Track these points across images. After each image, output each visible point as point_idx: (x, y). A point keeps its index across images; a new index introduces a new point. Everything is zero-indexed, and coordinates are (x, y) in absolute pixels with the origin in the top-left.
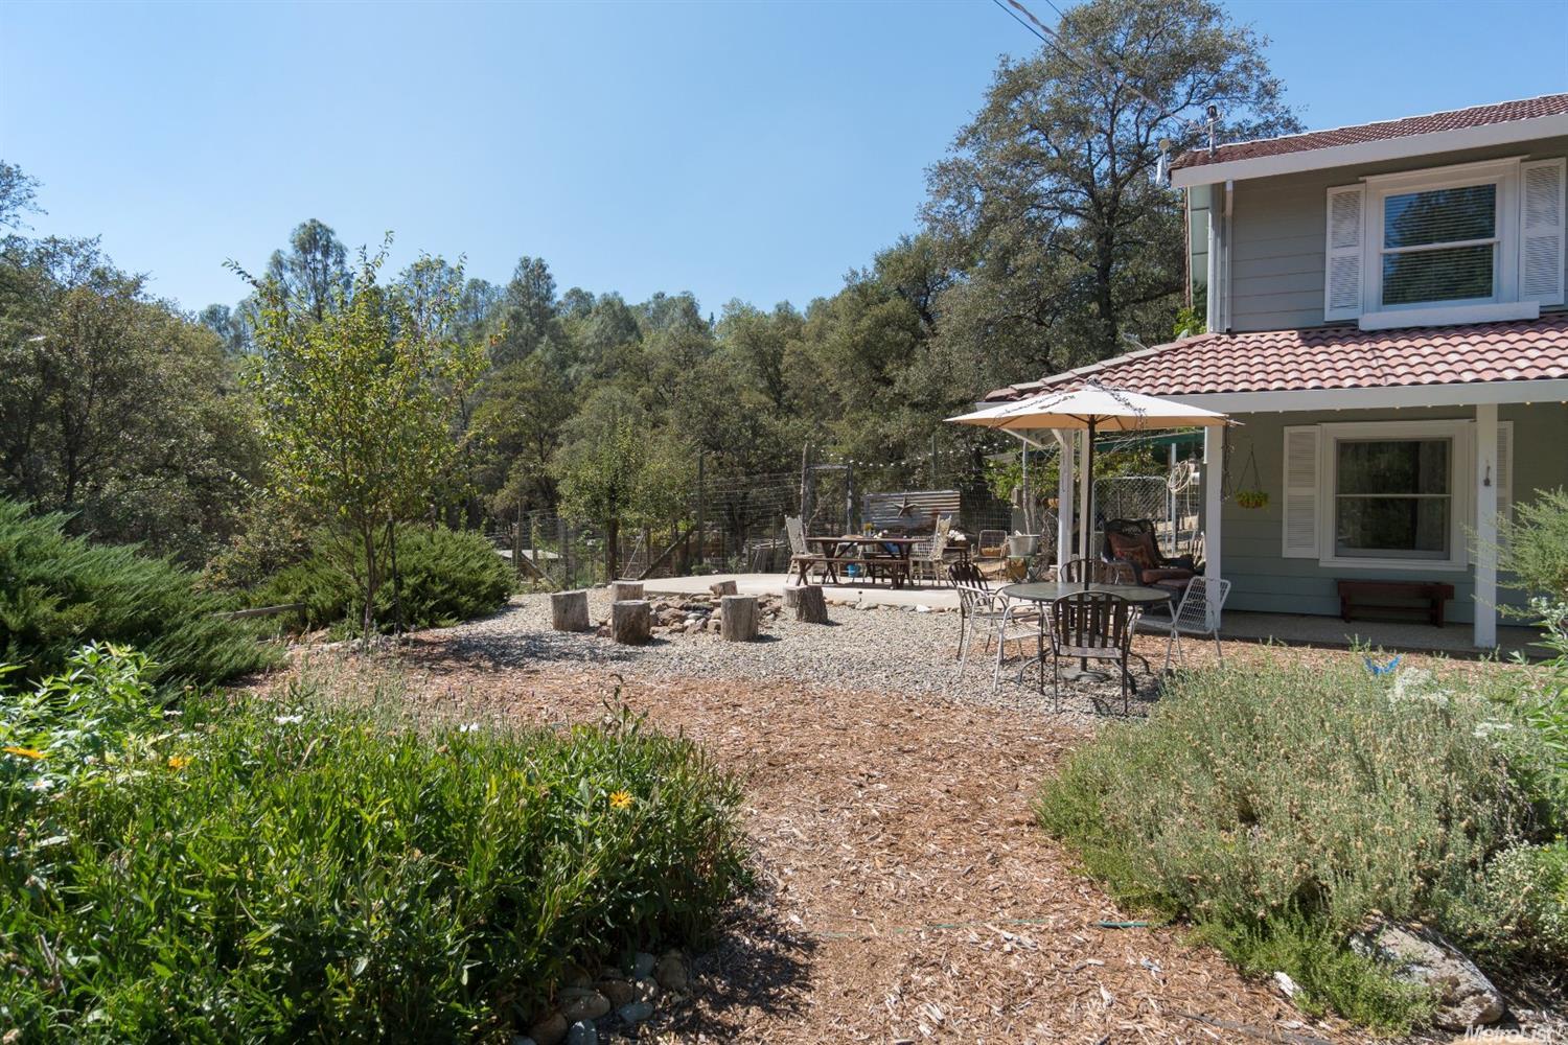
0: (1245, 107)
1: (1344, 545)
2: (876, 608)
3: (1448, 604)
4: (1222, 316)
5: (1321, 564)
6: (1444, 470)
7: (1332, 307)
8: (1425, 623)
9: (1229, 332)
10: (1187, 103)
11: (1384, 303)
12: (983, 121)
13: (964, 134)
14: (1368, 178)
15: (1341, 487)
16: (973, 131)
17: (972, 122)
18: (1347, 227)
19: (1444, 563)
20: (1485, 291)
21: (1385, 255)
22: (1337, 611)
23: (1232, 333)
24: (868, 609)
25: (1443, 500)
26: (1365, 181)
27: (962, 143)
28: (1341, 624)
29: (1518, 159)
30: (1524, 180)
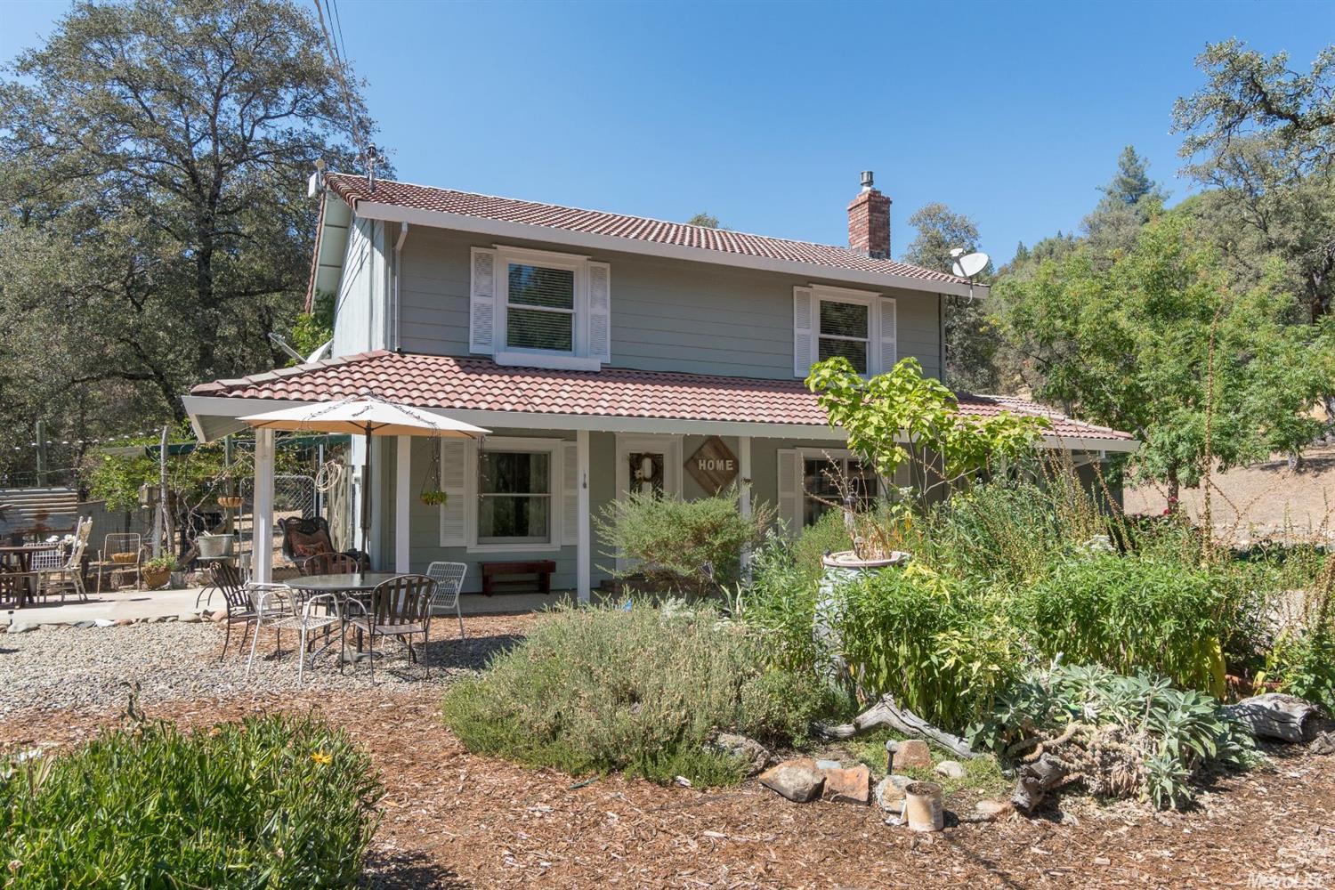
0: (344, 134)
1: (482, 534)
2: (36, 629)
3: (552, 576)
4: (393, 337)
5: (468, 551)
6: (545, 477)
7: (475, 343)
8: (536, 592)
9: (399, 351)
10: (291, 112)
11: (509, 345)
12: (56, 52)
13: (29, 58)
14: (498, 246)
15: (482, 488)
16: (43, 60)
17: (41, 48)
18: (485, 281)
19: (547, 545)
20: (568, 347)
21: (509, 308)
22: (479, 588)
23: (402, 353)
24: (28, 630)
25: (545, 498)
26: (495, 248)
27: (25, 67)
28: (485, 598)
29: (586, 257)
30: (589, 272)
